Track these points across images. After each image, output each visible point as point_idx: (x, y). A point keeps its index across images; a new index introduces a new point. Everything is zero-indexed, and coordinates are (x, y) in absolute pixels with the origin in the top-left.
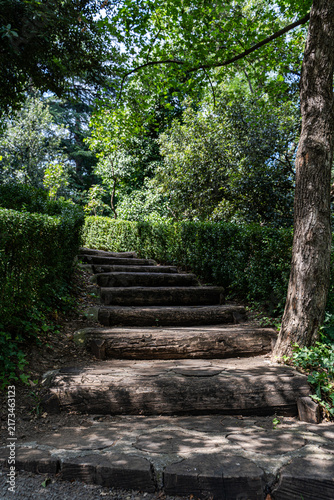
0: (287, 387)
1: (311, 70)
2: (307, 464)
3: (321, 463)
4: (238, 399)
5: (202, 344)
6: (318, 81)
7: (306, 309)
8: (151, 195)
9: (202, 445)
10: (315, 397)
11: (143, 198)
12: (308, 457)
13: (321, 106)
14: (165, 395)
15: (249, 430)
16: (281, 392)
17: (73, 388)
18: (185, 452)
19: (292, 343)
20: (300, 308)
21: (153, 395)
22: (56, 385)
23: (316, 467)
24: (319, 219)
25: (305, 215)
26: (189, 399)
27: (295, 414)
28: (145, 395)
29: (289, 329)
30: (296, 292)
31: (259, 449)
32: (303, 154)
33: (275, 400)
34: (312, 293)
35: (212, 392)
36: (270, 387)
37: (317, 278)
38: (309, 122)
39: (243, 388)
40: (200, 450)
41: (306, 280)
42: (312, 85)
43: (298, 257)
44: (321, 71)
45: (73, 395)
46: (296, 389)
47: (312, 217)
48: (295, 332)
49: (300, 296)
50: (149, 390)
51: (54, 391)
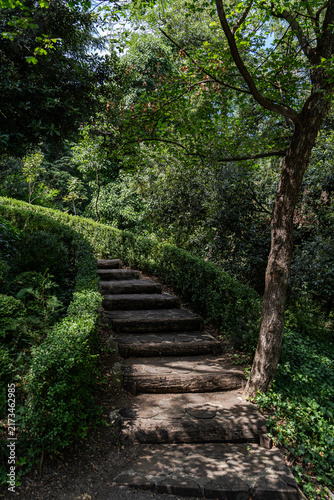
0: (255, 427)
1: (280, 208)
2: (266, 481)
3: (273, 480)
4: (228, 435)
5: (199, 384)
6: (284, 218)
7: (266, 370)
8: (125, 189)
9: (216, 469)
10: (269, 435)
11: (118, 192)
12: (267, 477)
13: (284, 237)
14: (187, 432)
15: (236, 456)
16: (251, 430)
17: (135, 429)
18: (210, 475)
19: (256, 390)
20: (262, 369)
21: (181, 432)
22: (125, 427)
23: (271, 483)
24: (278, 318)
25: (269, 314)
26: (202, 435)
27: (258, 442)
28: (177, 433)
29: (254, 380)
30: (260, 358)
31: (244, 471)
32: (271, 274)
33: (248, 435)
34: (270, 361)
35: (214, 431)
36: (245, 427)
37: (274, 353)
38: (276, 247)
39: (231, 427)
40: (216, 473)
41: (267, 353)
42: (280, 220)
43: (263, 338)
44: (286, 211)
45: (136, 433)
46: (259, 429)
47: (274, 317)
48: (258, 382)
49: (263, 361)
50: (179, 429)
51: (124, 431)
